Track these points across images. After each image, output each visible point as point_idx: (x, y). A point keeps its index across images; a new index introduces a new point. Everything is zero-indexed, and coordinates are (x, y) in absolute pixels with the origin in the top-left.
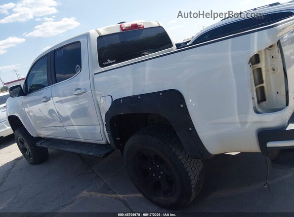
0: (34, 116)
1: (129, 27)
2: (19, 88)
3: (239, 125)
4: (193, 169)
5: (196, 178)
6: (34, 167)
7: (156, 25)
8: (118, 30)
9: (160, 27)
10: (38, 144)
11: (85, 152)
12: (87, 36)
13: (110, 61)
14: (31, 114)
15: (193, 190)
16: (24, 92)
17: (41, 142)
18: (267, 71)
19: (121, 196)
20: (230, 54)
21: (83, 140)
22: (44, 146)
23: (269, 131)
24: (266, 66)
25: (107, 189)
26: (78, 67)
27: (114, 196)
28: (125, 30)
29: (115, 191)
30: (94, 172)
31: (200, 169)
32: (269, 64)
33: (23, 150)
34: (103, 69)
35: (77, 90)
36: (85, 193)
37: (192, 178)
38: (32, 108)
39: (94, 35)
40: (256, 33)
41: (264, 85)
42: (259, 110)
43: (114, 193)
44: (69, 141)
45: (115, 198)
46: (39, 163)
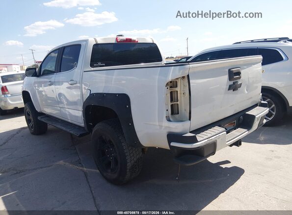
0: (46, 95)
1: (124, 40)
2: (34, 70)
3: (158, 127)
4: (131, 155)
5: (133, 162)
6: (34, 137)
7: (150, 41)
8: (114, 41)
9: (153, 44)
10: (39, 118)
11: (68, 130)
12: (86, 41)
13: (100, 64)
14: (44, 93)
15: (128, 171)
16: (38, 74)
17: (42, 116)
18: (181, 94)
19: (85, 169)
20: (157, 77)
21: (70, 121)
22: (43, 120)
23: (174, 135)
24: (180, 91)
25: (79, 163)
26: (76, 64)
27: (81, 168)
28: (119, 42)
29: (83, 165)
30: (76, 149)
31: (138, 157)
32: (182, 89)
33: (28, 121)
34: (92, 69)
35: (71, 80)
36: (61, 162)
37: (128, 161)
38: (45, 88)
39: (92, 42)
40: (173, 67)
41: (178, 103)
42: (171, 119)
43: (82, 166)
44: (62, 120)
45: (81, 170)
46: (37, 135)
